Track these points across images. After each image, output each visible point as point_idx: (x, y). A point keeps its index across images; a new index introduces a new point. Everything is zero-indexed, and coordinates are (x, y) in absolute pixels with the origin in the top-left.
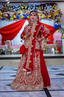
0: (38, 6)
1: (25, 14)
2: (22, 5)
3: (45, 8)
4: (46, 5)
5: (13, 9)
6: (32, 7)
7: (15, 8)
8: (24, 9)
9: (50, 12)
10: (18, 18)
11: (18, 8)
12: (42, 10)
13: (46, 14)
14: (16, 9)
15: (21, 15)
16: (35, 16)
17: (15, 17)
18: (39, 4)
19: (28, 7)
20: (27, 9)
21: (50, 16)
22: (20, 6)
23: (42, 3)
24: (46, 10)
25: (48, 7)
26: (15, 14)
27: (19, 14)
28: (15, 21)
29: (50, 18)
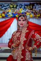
0: (27, 5)
1: (14, 13)
2: (11, 4)
3: (34, 7)
4: (35, 5)
5: (2, 7)
6: (21, 6)
7: (4, 6)
8: (13, 7)
9: (38, 11)
10: (6, 16)
11: (7, 7)
12: (31, 9)
13: (35, 13)
14: (5, 8)
15: (10, 13)
16: (24, 21)
17: (3, 15)
18: (28, 3)
19: (17, 6)
20: (16, 8)
21: (39, 15)
22: (8, 5)
23: (31, 3)
24: (35, 10)
25: (37, 7)
26: (4, 13)
27: (8, 13)
28: (4, 20)
29: (39, 17)
